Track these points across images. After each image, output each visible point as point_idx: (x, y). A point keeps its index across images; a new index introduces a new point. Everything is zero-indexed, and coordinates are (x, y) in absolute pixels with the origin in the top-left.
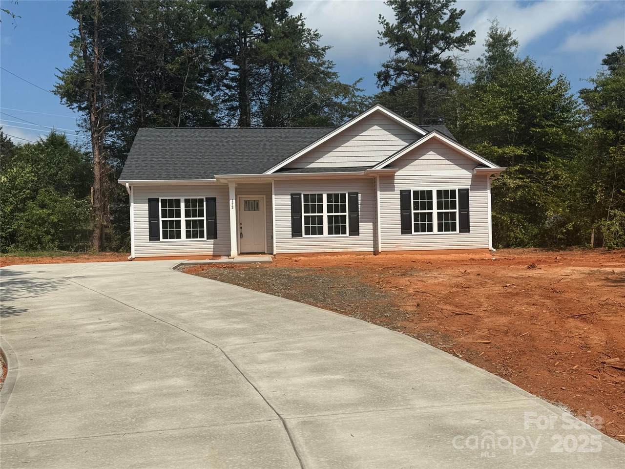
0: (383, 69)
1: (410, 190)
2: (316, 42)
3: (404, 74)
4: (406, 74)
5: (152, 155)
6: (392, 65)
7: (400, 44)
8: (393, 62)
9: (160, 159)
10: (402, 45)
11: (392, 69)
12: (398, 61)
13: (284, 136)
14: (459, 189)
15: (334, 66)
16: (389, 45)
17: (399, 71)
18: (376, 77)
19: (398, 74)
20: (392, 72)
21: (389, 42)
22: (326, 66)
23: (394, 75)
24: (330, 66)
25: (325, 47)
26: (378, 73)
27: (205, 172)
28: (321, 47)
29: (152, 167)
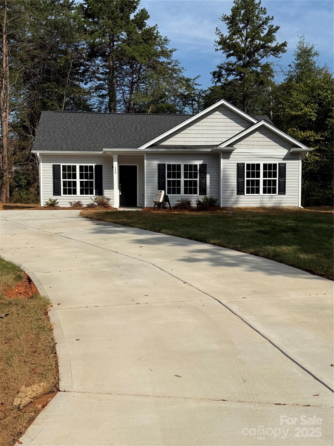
0: (217, 70)
1: (245, 163)
2: (166, 46)
3: (232, 74)
4: (235, 74)
5: (54, 132)
6: (225, 67)
7: (231, 51)
8: (225, 65)
9: (61, 135)
10: (232, 52)
11: (224, 69)
12: (229, 64)
13: (150, 121)
14: (279, 163)
15: (179, 64)
16: (222, 51)
17: (229, 71)
18: (212, 75)
19: (228, 74)
20: (224, 72)
21: (222, 49)
22: (173, 64)
23: (225, 75)
24: (176, 64)
25: (172, 49)
26: (213, 72)
27: (94, 146)
28: (169, 50)
29: (55, 141)
